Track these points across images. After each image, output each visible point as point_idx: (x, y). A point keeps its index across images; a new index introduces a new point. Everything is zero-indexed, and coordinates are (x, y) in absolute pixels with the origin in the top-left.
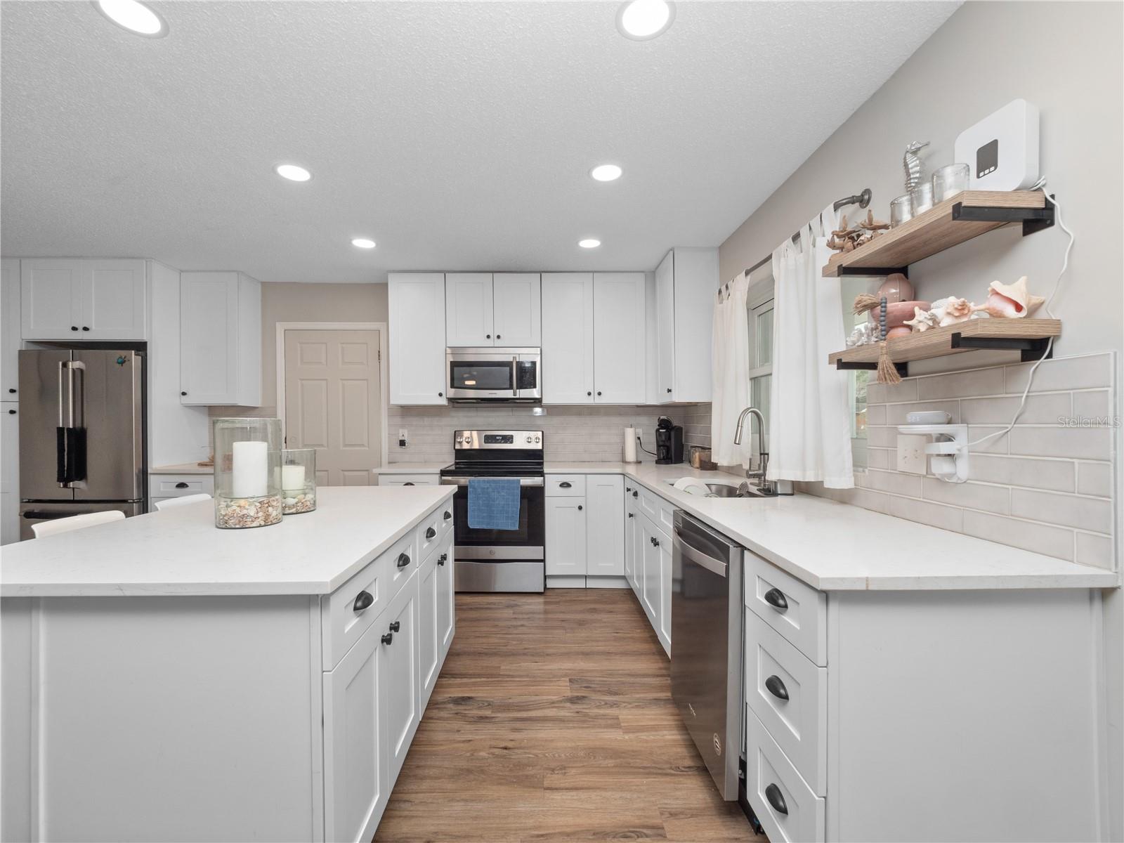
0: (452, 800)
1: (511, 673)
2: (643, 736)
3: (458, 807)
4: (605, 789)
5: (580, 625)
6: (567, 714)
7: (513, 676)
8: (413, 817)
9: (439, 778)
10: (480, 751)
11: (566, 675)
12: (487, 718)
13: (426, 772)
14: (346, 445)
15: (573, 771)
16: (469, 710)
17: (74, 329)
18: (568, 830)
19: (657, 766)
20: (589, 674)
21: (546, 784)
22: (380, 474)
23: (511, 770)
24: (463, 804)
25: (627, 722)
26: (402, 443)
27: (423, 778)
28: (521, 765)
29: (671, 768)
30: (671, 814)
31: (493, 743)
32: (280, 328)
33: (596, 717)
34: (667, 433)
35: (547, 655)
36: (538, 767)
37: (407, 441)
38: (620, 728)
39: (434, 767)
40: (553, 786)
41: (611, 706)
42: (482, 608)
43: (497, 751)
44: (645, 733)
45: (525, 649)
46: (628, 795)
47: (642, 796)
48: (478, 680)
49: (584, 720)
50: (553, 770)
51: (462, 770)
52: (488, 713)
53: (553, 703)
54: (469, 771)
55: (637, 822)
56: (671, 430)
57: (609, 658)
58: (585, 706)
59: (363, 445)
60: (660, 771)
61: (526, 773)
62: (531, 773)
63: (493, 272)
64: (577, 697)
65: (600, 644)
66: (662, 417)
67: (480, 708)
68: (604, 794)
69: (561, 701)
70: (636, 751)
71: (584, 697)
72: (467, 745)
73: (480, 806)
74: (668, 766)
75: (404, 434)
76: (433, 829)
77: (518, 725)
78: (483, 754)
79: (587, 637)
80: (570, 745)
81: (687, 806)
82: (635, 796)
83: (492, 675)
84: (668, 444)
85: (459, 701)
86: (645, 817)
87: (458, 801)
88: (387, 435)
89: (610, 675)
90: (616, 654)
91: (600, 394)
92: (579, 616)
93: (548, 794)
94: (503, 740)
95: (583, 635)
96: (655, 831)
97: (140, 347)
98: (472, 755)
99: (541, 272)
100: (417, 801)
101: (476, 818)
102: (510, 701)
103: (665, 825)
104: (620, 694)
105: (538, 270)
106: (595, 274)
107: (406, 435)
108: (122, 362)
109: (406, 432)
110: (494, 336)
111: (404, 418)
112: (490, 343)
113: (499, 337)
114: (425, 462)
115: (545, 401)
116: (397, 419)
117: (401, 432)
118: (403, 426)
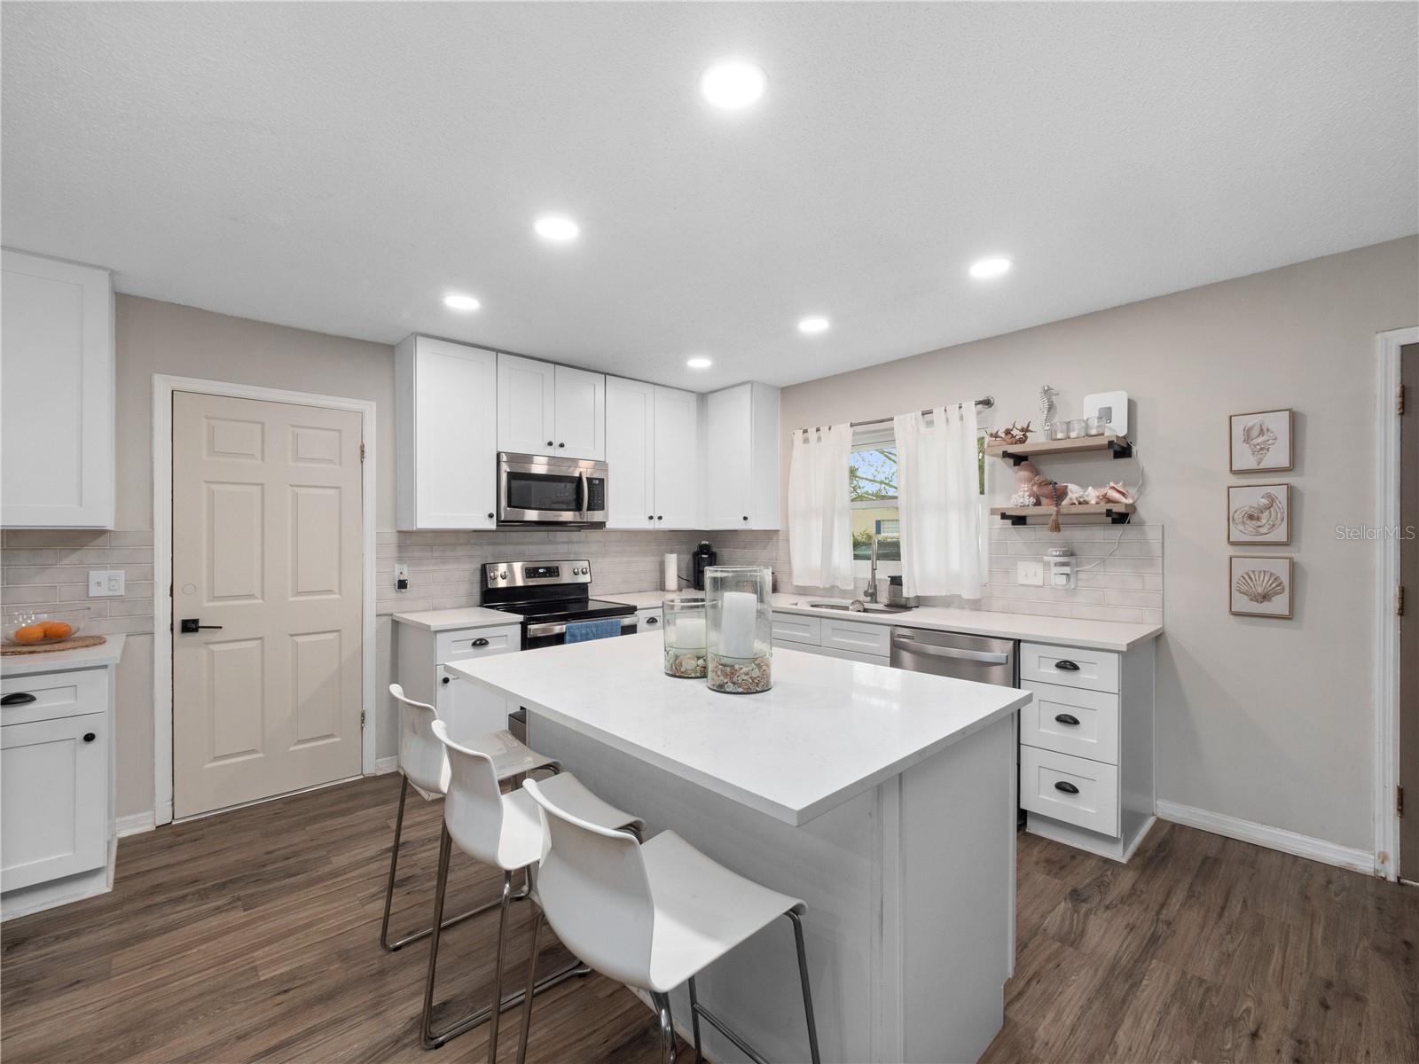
14: (299, 593)
26: (402, 585)
32: (162, 386)
37: (408, 582)
59: (331, 593)
66: (703, 543)
88: (374, 574)
91: (660, 517)
99: (606, 374)
105: (604, 371)
107: (405, 572)
109: (405, 569)
110: (556, 444)
111: (401, 547)
112: (551, 451)
113: (562, 445)
114: (434, 609)
115: (608, 525)
116: (392, 550)
117: (398, 568)
118: (400, 560)
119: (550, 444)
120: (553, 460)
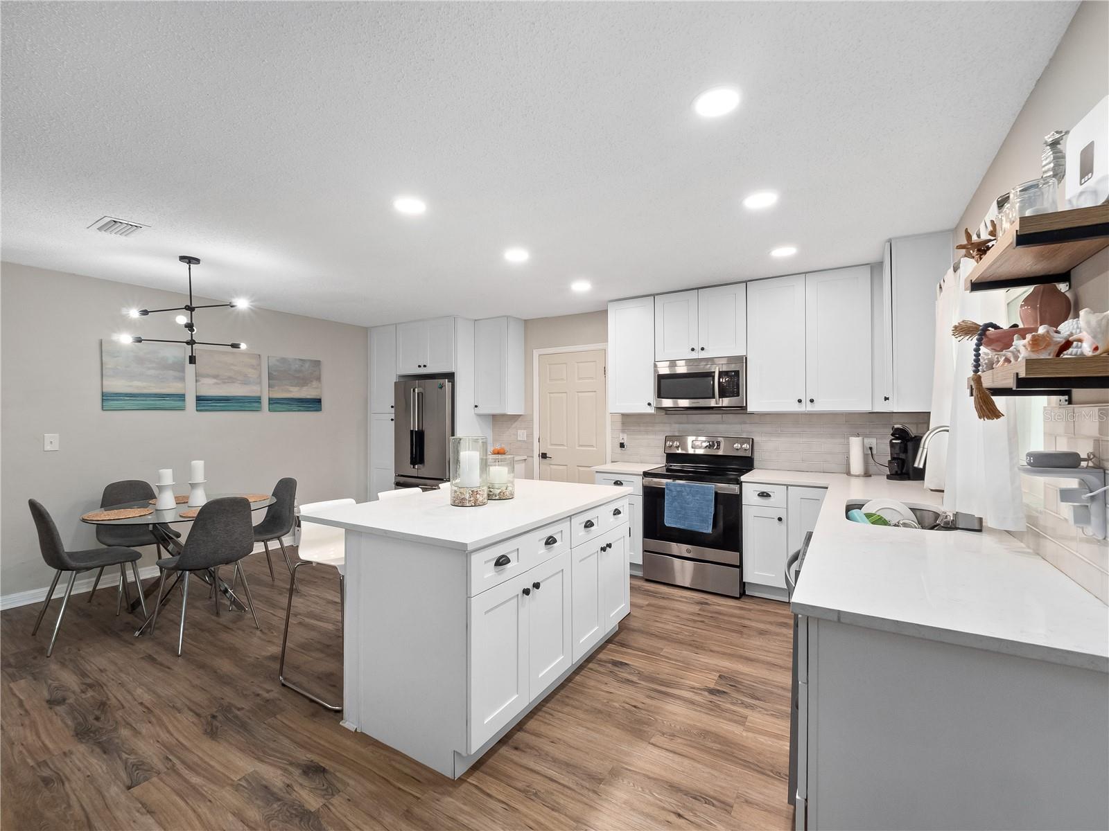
0: (579, 725)
1: (670, 656)
2: (762, 739)
3: (581, 730)
4: (699, 762)
5: (761, 634)
6: (700, 700)
7: (670, 659)
8: (549, 724)
9: (577, 708)
10: (615, 702)
11: (718, 671)
12: (632, 682)
13: (571, 702)
14: (579, 445)
15: (679, 740)
16: (622, 672)
17: (420, 366)
18: (652, 775)
19: (759, 764)
20: (742, 676)
21: (652, 740)
22: (597, 472)
23: (630, 722)
24: (585, 729)
25: (752, 723)
26: (622, 445)
27: (568, 705)
28: (640, 722)
29: (772, 771)
30: (746, 801)
31: (627, 700)
32: (536, 354)
33: (726, 711)
34: (902, 445)
35: (711, 651)
36: (652, 728)
37: (625, 444)
38: (744, 725)
39: (577, 700)
40: (658, 744)
41: (746, 707)
42: (674, 600)
43: (627, 706)
44: (766, 738)
45: (694, 641)
46: (716, 773)
47: (729, 778)
48: (640, 653)
49: (713, 709)
50: (664, 734)
51: (596, 709)
52: (635, 679)
53: (694, 688)
54: (600, 712)
55: (712, 793)
56: (908, 441)
57: (771, 668)
58: (720, 699)
59: (592, 446)
60: (760, 769)
61: (641, 728)
62: (646, 729)
63: (698, 289)
64: (719, 690)
65: (771, 655)
66: (896, 426)
67: (630, 673)
68: (696, 764)
69: (701, 689)
70: (746, 747)
71: (724, 692)
72: (607, 694)
73: (596, 735)
74: (771, 768)
75: (624, 438)
76: (559, 736)
77: (653, 694)
78: (616, 705)
79: (761, 646)
80: (688, 722)
81: (766, 802)
82: (722, 776)
83: (654, 653)
84: (902, 456)
85: (616, 664)
86: (721, 793)
87: (583, 727)
88: (611, 438)
89: (763, 682)
90: (781, 667)
91: (812, 401)
92: (762, 626)
93: (650, 748)
94: (636, 700)
95: (758, 643)
96: (723, 806)
97: (450, 376)
98: (608, 702)
99: (746, 282)
100: (557, 717)
101: (591, 741)
102: (658, 676)
103: (735, 805)
104: (762, 700)
105: (744, 280)
106: (807, 275)
108: (441, 387)
109: (625, 437)
110: (697, 348)
111: (623, 423)
112: (694, 355)
113: (703, 349)
114: (641, 463)
115: (749, 409)
116: (619, 425)
117: (621, 436)
118: (623, 431)
119: (693, 350)
120: (689, 362)
